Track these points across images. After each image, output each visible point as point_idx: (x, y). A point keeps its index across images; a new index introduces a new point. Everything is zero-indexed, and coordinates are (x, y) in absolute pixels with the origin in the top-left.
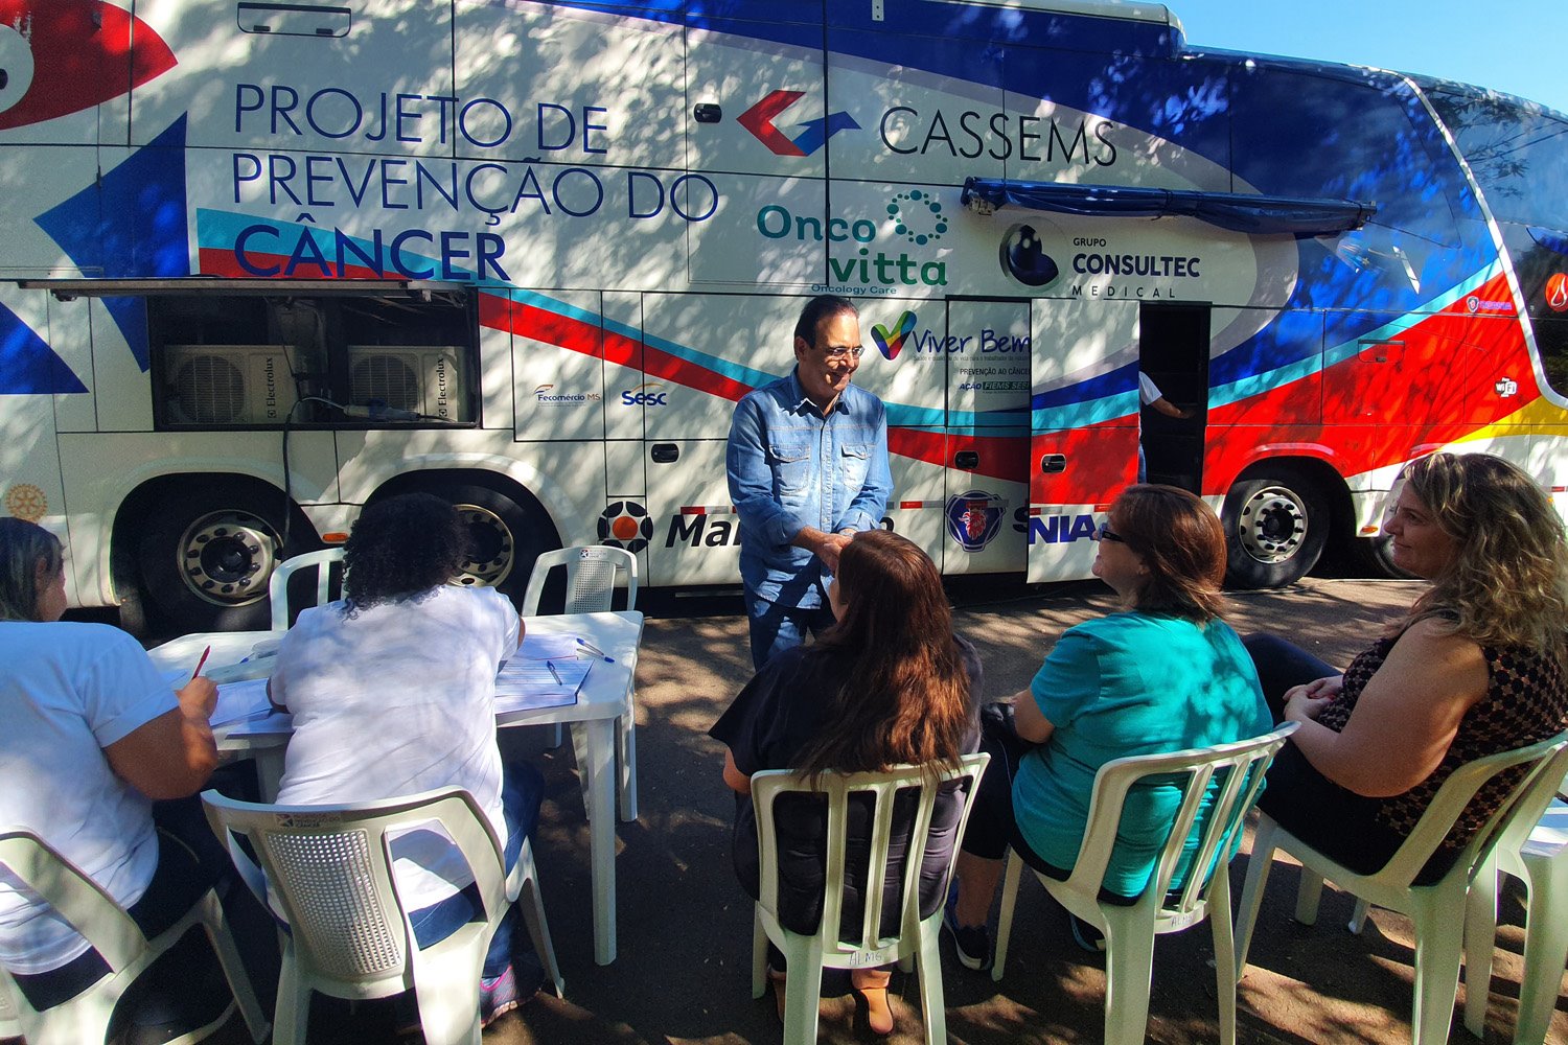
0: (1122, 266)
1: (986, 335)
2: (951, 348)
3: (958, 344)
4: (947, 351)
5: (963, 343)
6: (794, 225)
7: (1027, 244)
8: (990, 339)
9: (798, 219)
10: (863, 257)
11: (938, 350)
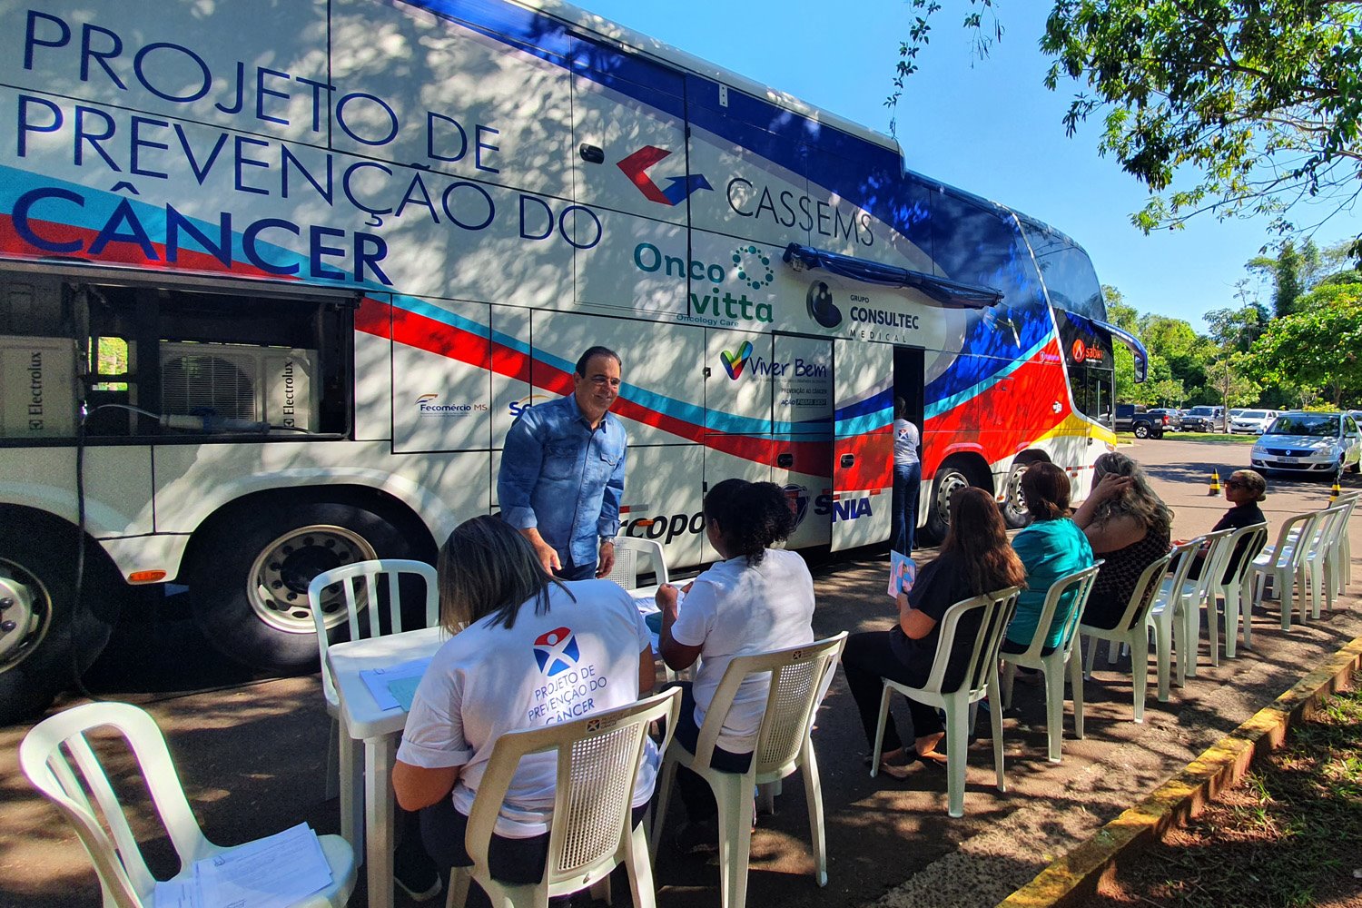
0: (878, 318)
1: (799, 363)
2: (776, 372)
3: (780, 369)
4: (773, 374)
5: (783, 368)
6: (664, 263)
7: (823, 296)
8: (801, 366)
9: (667, 258)
10: (716, 295)
11: (767, 373)
